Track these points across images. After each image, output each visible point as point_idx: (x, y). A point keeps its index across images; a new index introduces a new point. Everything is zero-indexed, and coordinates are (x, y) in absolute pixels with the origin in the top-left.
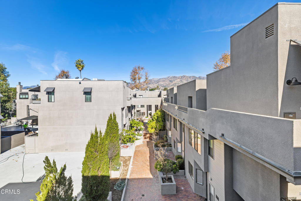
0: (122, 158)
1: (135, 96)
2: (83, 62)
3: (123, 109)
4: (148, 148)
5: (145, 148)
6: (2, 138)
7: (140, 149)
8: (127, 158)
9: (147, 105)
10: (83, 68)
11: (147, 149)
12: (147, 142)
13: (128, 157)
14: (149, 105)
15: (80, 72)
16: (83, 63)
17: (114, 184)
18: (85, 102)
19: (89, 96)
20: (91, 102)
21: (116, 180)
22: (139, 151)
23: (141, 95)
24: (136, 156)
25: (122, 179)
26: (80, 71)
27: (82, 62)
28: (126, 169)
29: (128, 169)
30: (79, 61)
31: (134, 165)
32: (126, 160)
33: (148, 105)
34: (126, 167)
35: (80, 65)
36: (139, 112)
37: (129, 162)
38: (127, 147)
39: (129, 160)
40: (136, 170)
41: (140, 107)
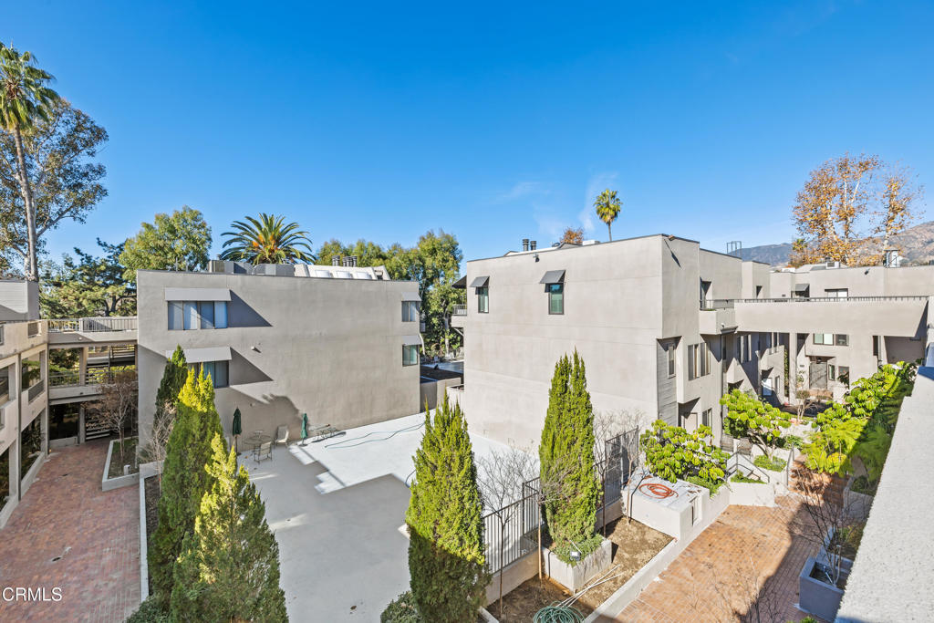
0: (635, 529)
1: (804, 293)
2: (617, 197)
3: (668, 343)
4: (787, 534)
5: (774, 529)
6: (422, 381)
7: (742, 525)
8: (650, 537)
9: (875, 338)
10: (616, 214)
11: (782, 538)
12: (805, 506)
13: (661, 537)
14: (886, 338)
15: (607, 226)
16: (618, 200)
17: (542, 604)
18: (550, 313)
19: (557, 297)
20: (563, 313)
21: (559, 593)
22: (731, 532)
23: (837, 290)
24: (706, 546)
25: (577, 602)
26: (609, 223)
27: (613, 197)
28: (620, 575)
29: (625, 580)
30: (604, 195)
31: (669, 581)
32: (644, 541)
33: (882, 334)
34: (623, 570)
35: (608, 205)
36: (822, 365)
37: (649, 554)
38: (669, 493)
39: (657, 547)
40: (668, 604)
41: (829, 339)
